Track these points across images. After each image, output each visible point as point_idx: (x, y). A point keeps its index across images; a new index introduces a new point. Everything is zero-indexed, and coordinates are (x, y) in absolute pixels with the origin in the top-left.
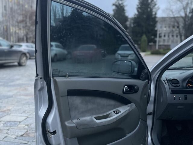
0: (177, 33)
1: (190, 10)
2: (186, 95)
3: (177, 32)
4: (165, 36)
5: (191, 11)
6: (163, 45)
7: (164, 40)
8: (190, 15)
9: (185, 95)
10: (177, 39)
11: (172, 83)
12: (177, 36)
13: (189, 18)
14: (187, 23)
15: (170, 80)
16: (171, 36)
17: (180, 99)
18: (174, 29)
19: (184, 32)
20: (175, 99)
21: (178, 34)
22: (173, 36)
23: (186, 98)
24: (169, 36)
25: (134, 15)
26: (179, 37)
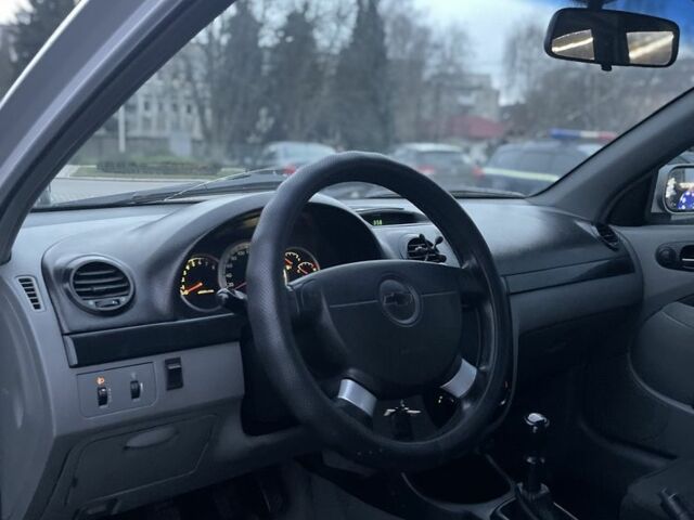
0: (187, 98)
1: (223, 24)
2: (178, 361)
3: (188, 92)
4: (147, 106)
5: (227, 26)
6: (145, 139)
7: (147, 121)
8: (224, 40)
9: (168, 362)
10: (190, 117)
11: (80, 294)
12: (189, 110)
13: (222, 50)
14: (216, 65)
15: (64, 274)
16: (167, 108)
17: (136, 394)
18: (176, 83)
19: (208, 94)
20: (103, 400)
21: (192, 102)
22: (175, 107)
23: (175, 379)
24: (161, 107)
25: (17, 15)
26: (195, 110)
